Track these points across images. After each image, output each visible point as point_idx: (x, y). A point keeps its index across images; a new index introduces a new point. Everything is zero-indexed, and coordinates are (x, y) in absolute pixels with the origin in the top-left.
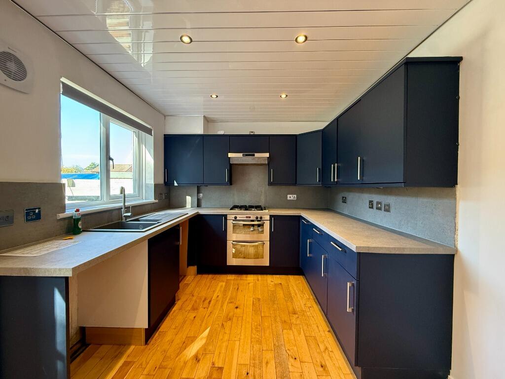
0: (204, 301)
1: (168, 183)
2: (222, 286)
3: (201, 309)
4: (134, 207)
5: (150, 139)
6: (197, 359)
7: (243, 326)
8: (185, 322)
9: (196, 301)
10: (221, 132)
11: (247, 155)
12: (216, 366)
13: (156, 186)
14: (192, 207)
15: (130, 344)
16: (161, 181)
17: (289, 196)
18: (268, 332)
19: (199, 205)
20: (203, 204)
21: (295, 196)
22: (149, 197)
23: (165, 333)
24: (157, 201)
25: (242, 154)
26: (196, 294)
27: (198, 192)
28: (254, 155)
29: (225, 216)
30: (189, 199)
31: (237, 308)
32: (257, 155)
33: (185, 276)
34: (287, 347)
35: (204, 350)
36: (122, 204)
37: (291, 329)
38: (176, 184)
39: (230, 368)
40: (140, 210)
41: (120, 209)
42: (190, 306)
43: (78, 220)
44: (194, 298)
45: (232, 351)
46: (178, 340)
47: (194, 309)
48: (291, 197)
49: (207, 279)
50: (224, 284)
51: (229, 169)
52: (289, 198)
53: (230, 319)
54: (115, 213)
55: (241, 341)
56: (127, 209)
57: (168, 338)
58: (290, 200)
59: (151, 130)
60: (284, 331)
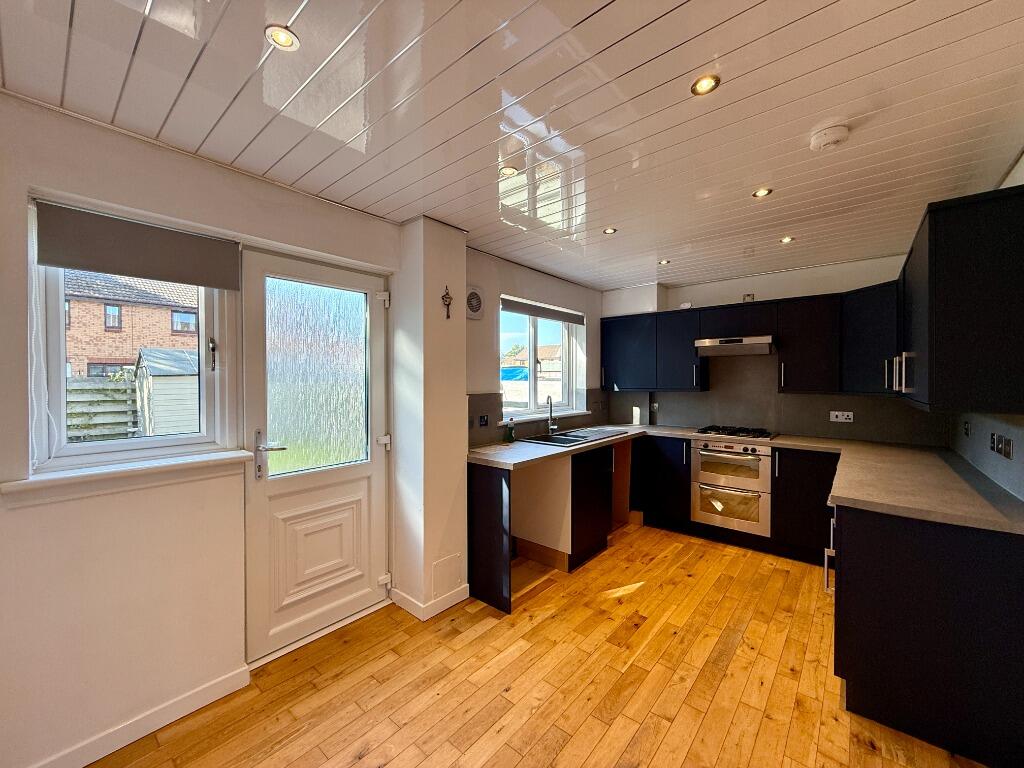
0: (644, 556)
1: (606, 387)
2: (676, 548)
3: (638, 562)
4: (562, 419)
5: (582, 330)
6: (620, 601)
7: (690, 596)
8: (614, 568)
9: (633, 554)
10: (686, 306)
11: (727, 342)
12: (640, 613)
13: (589, 392)
14: (641, 424)
15: (554, 568)
16: (597, 385)
17: (833, 414)
18: (726, 612)
19: (652, 422)
20: (660, 420)
21: (851, 414)
22: (580, 408)
23: (588, 570)
24: (590, 412)
25: (718, 340)
26: (635, 546)
27: (652, 401)
28: (741, 341)
29: (688, 442)
30: (636, 411)
31: (690, 576)
32: (747, 341)
33: (627, 523)
34: (747, 635)
35: (631, 598)
36: (548, 415)
37: (768, 623)
38: (616, 389)
39: (655, 622)
40: (568, 423)
41: (547, 420)
42: (624, 556)
43: (512, 429)
44: (633, 550)
45: (664, 611)
46: (602, 581)
47: (628, 560)
48: (839, 416)
49: (657, 534)
50: (682, 545)
51: (698, 364)
52: (833, 418)
53: (674, 584)
54: (542, 424)
55: (681, 607)
56: (555, 420)
57: (593, 574)
58: (836, 423)
59: (583, 317)
60: (753, 621)
